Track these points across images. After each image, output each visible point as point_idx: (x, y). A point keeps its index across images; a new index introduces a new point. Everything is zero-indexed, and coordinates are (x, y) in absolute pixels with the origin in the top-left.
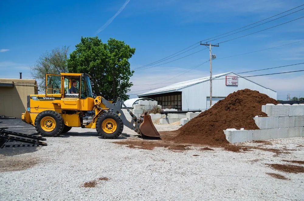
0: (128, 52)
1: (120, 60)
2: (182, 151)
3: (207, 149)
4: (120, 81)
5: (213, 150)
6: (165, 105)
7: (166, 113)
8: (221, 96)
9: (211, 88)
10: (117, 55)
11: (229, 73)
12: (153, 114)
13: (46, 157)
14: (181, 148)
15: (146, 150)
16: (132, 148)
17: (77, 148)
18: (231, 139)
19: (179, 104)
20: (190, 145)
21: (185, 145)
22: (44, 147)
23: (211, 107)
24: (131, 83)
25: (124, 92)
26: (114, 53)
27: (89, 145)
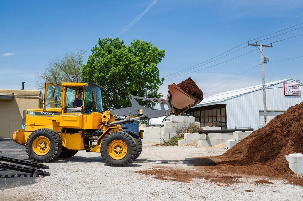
0: (156, 56)
1: (148, 65)
2: (230, 185)
3: (263, 182)
4: (146, 92)
5: (272, 183)
6: (204, 122)
7: (207, 132)
8: (279, 110)
9: (265, 99)
10: (143, 60)
11: (288, 80)
12: (189, 133)
13: (46, 192)
14: (229, 180)
15: (180, 183)
16: (161, 179)
17: (88, 180)
18: (296, 168)
19: (223, 120)
20: (240, 175)
21: (233, 176)
22: (46, 178)
23: (266, 125)
24: (160, 94)
25: (151, 106)
26: (139, 58)
27: (104, 175)
